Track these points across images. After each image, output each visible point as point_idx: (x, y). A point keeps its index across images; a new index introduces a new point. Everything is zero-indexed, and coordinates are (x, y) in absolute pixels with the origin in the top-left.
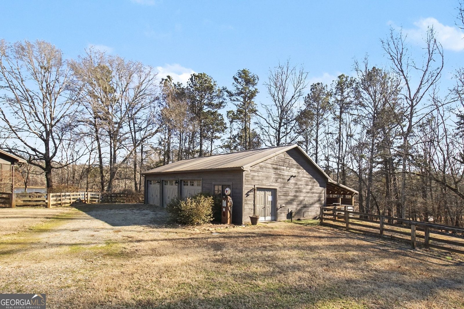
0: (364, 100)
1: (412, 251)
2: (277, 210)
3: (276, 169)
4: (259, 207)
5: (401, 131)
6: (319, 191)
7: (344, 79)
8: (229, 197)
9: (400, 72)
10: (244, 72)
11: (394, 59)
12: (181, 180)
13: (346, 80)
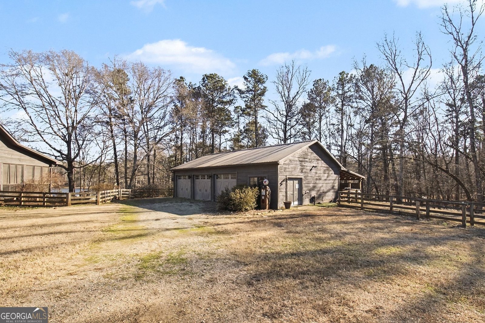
0: (363, 93)
1: (417, 221)
2: (303, 196)
3: (301, 161)
4: (289, 193)
5: (397, 120)
6: (334, 178)
7: (345, 76)
8: (267, 187)
9: (395, 70)
10: (254, 71)
11: (389, 59)
12: (214, 175)
13: (347, 77)
